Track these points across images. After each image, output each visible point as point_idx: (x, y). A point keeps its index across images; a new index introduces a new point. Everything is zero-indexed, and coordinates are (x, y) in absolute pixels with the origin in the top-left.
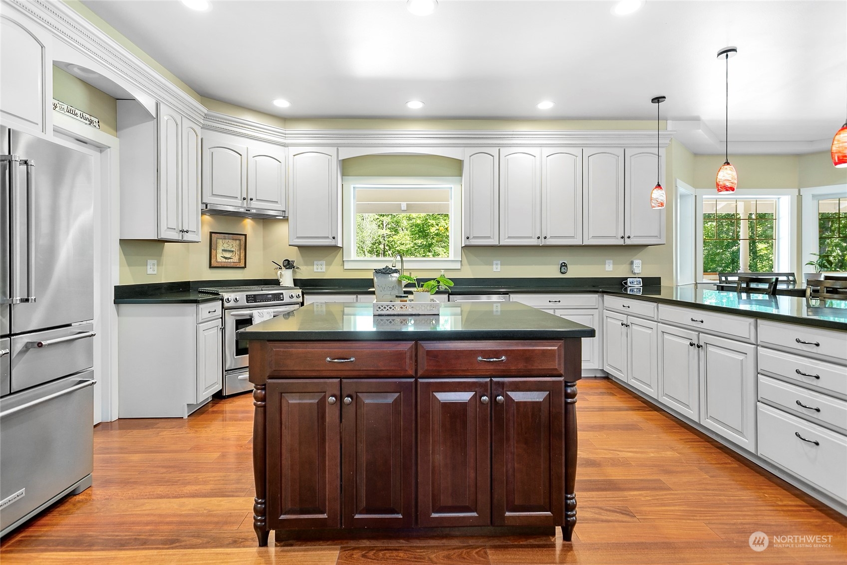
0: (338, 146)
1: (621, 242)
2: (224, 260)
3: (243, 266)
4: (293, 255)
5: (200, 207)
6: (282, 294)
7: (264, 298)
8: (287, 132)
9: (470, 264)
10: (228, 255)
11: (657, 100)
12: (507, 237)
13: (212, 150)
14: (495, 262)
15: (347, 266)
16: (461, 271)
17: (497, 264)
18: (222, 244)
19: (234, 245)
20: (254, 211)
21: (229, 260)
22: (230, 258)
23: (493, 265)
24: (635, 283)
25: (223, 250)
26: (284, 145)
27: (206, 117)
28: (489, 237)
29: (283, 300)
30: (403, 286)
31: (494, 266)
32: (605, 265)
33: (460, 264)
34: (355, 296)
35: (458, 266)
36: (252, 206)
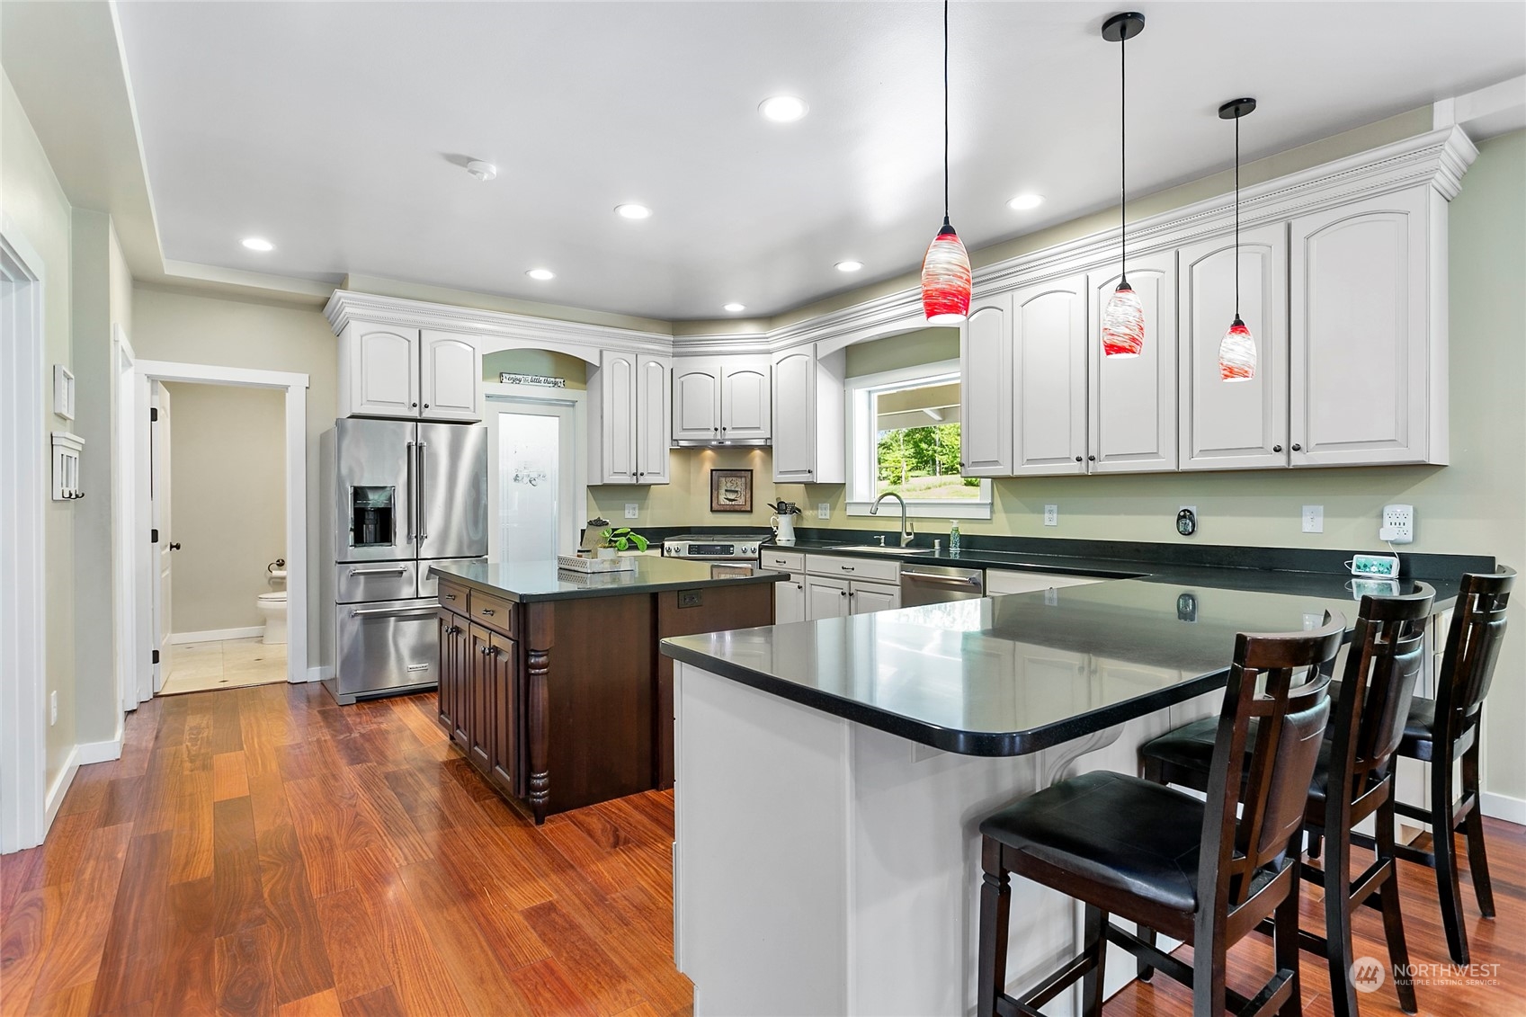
0: (815, 340)
1: (1279, 461)
2: (728, 502)
3: (749, 509)
4: (796, 496)
5: (668, 445)
6: (733, 546)
7: (710, 550)
8: (767, 335)
9: (1007, 510)
10: (732, 496)
11: (1232, 109)
12: (1025, 461)
13: (682, 379)
14: (1047, 507)
15: (851, 511)
16: (992, 523)
17: (1051, 512)
18: (726, 484)
19: (739, 483)
20: (728, 443)
21: (733, 503)
22: (734, 500)
23: (1044, 513)
24: (1374, 569)
25: (726, 491)
26: (769, 352)
27: (675, 344)
28: (996, 462)
29: (732, 553)
30: (903, 545)
31: (1047, 516)
32: (1302, 516)
33: (989, 510)
34: (803, 555)
35: (985, 513)
36: (726, 437)
